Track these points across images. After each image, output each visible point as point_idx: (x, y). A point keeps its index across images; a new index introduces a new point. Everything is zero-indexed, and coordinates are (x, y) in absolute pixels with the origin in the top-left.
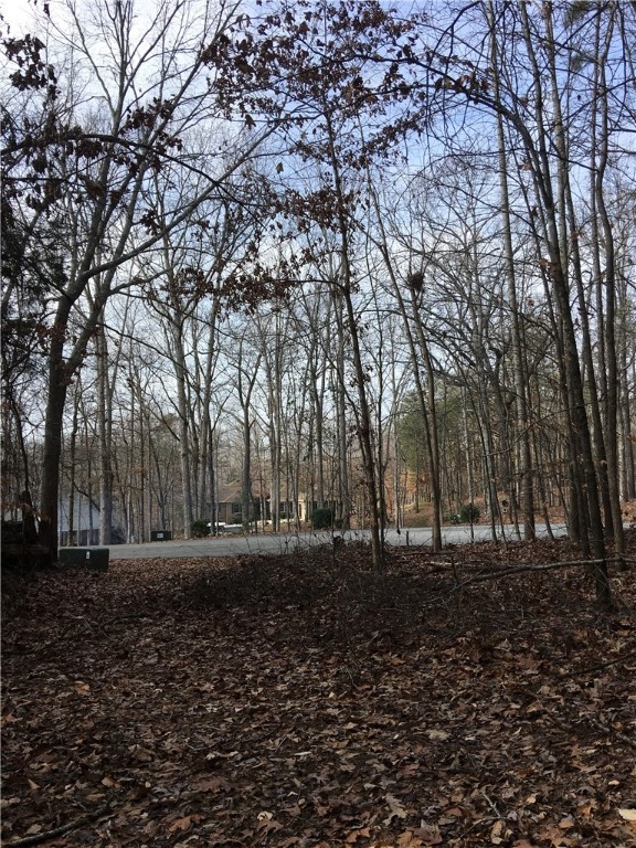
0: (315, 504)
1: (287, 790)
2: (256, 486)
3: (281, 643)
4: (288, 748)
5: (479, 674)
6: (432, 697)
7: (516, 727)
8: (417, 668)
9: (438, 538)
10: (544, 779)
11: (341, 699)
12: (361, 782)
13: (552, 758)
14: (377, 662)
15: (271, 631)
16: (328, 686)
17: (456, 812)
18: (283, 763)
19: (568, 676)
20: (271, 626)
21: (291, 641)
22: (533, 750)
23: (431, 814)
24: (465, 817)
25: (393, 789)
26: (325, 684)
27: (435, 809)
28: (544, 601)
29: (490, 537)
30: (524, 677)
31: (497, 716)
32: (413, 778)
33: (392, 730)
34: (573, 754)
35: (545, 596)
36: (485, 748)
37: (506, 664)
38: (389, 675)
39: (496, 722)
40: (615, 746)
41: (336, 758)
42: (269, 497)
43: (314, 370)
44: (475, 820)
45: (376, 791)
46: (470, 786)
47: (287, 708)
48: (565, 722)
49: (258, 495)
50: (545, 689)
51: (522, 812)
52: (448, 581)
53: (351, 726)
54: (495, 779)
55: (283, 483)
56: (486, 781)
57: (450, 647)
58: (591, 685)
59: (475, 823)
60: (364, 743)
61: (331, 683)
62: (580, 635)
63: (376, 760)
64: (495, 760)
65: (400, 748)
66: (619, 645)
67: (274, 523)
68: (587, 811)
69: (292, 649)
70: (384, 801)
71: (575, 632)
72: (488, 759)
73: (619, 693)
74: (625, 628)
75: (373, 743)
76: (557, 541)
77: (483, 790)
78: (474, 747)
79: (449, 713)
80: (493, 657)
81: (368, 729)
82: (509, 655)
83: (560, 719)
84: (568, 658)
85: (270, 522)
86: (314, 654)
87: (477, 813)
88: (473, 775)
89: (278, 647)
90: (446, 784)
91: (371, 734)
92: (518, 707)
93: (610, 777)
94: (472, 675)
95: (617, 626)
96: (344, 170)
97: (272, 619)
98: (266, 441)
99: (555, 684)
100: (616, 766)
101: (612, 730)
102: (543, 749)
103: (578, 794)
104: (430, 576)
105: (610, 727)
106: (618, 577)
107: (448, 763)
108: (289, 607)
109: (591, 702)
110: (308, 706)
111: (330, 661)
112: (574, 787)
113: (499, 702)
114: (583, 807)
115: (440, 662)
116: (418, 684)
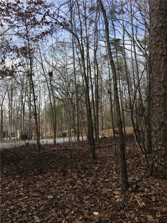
0: (22, 133)
1: (6, 218)
2: (4, 129)
3: (8, 175)
4: (8, 206)
5: (62, 179)
6: (50, 187)
7: (70, 192)
8: (46, 179)
9: (55, 142)
10: (76, 206)
11: (24, 190)
12: (28, 213)
13: (79, 200)
14: (35, 178)
15: (5, 172)
16: (21, 186)
17: (53, 218)
18: (5, 210)
19: (84, 177)
20: (5, 170)
21: (11, 174)
22: (74, 198)
23: (46, 220)
24: (55, 219)
25: (37, 214)
26: (20, 186)
27: (47, 218)
28: (80, 158)
29: (68, 141)
30: (74, 179)
31: (66, 190)
32: (43, 210)
33: (38, 197)
34: (84, 198)
35: (81, 156)
36: (62, 199)
37: (69, 175)
38: (39, 181)
39: (65, 192)
40: (93, 195)
41: (21, 207)
42: (8, 131)
43: (22, 96)
44: (58, 220)
45: (31, 215)
46: (57, 210)
47: (8, 194)
48: (82, 190)
49: (5, 131)
50: (78, 181)
51: (70, 216)
52: (56, 154)
53: (26, 197)
54: (64, 207)
55: (13, 127)
56: (62, 208)
57: (55, 172)
58: (89, 179)
59: (58, 221)
60: (30, 202)
61: (22, 185)
62: (88, 166)
63: (33, 206)
64: (65, 202)
65: (40, 202)
66: (97, 168)
67: (10, 138)
68: (86, 214)
69: (11, 176)
70: (34, 218)
71: (87, 165)
72: (62, 203)
73: (96, 181)
74: (98, 163)
75: (32, 201)
76: (84, 141)
77: (61, 211)
78: (59, 199)
79: (54, 190)
80: (66, 174)
81: (31, 198)
82: (70, 173)
83: (81, 189)
84: (85, 172)
85: (8, 138)
86: (18, 177)
87: (59, 218)
88: (58, 207)
89: (7, 176)
90: (51, 211)
91: (32, 199)
92: (71, 187)
93: (92, 204)
94: (60, 179)
95: (96, 163)
96: (31, 42)
97: (6, 168)
98: (8, 115)
99: (81, 180)
100: (93, 201)
101: (93, 191)
102: (77, 198)
103: (84, 209)
104: (52, 152)
105: (93, 190)
106: (98, 150)
107: (52, 205)
108: (11, 164)
109: (89, 184)
110: (14, 193)
111: (22, 179)
112: (83, 207)
113: (67, 186)
114: (85, 213)
115: (52, 176)
116: (46, 183)
